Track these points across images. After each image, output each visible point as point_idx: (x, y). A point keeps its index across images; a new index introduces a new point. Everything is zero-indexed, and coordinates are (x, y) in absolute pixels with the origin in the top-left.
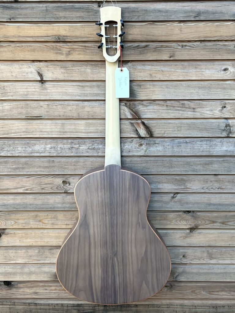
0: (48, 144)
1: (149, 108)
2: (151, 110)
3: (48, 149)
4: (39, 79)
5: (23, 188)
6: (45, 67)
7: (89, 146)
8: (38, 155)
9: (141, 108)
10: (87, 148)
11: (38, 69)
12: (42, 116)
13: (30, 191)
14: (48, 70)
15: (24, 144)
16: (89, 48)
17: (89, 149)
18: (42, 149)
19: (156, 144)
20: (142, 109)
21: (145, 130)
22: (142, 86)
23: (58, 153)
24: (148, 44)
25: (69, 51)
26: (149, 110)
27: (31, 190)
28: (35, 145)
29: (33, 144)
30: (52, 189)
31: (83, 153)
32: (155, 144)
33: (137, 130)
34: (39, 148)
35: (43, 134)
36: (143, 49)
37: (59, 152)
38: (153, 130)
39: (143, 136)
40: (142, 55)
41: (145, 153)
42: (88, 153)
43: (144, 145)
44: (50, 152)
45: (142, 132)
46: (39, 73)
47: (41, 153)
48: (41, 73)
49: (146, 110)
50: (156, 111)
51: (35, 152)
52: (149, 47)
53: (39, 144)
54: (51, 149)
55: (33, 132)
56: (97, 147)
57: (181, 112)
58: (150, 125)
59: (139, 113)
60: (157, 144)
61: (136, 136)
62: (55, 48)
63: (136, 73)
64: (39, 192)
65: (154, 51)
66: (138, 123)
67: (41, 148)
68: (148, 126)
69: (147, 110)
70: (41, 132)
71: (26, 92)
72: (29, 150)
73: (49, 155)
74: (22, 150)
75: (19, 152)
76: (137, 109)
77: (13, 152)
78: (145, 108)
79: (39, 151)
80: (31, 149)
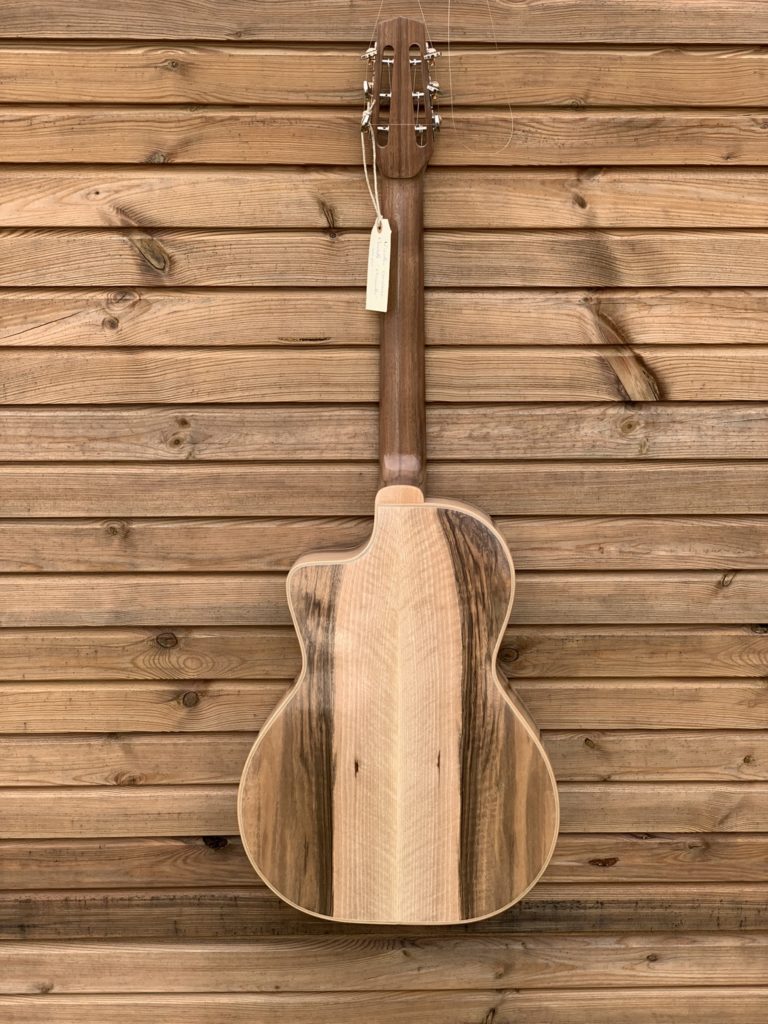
0: (345, 423)
1: (657, 311)
2: (664, 320)
3: (344, 439)
4: (323, 222)
5: (268, 559)
6: (342, 185)
7: (472, 430)
8: (315, 456)
9: (632, 312)
10: (466, 435)
11: (321, 192)
12: (329, 338)
14: (352, 197)
15: (273, 424)
16: (478, 128)
17: (470, 437)
18: (327, 440)
19: (676, 425)
20: (638, 314)
21: (644, 380)
24: (659, 115)
26: (656, 320)
28: (307, 426)
29: (299, 424)
31: (451, 450)
32: (671, 425)
33: (618, 381)
34: (316, 437)
35: (333, 393)
36: (646, 130)
38: (667, 380)
39: (638, 397)
40: (641, 150)
41: (641, 451)
42: (468, 449)
43: (638, 428)
44: (351, 449)
45: (635, 386)
46: (323, 205)
47: (322, 450)
48: (328, 204)
49: (646, 320)
50: (677, 321)
51: (306, 446)
52: (663, 124)
53: (318, 423)
54: (354, 437)
55: (300, 385)
56: (496, 432)
57: (754, 325)
58: (659, 366)
59: (625, 328)
60: (681, 422)
61: (616, 399)
63: (623, 204)
65: (677, 139)
66: (622, 360)
67: (323, 435)
68: (652, 366)
69: (651, 319)
70: (328, 384)
71: (283, 262)
72: (289, 442)
73: (346, 456)
74: (267, 441)
75: (257, 447)
76: (622, 316)
77: (240, 448)
78: (645, 313)
79: (317, 444)
80: (292, 440)
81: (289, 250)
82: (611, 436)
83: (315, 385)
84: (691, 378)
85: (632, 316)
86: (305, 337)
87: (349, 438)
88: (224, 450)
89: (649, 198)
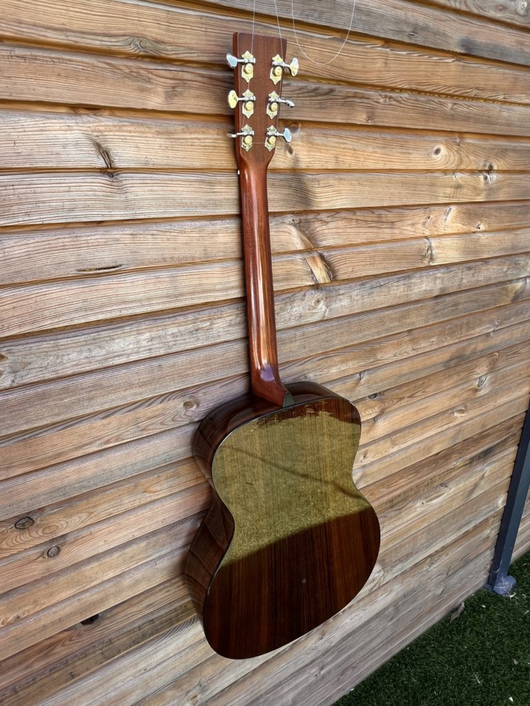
0: (143, 331)
1: (331, 225)
2: (334, 230)
3: (144, 343)
4: (101, 163)
8: (124, 360)
9: (318, 227)
11: (95, 134)
12: (121, 265)
13: (114, 442)
14: (124, 140)
15: (85, 343)
18: (131, 346)
19: (340, 296)
20: (321, 228)
21: (324, 270)
22: (321, 182)
23: (169, 347)
25: (173, 87)
26: (330, 231)
27: (116, 441)
28: (114, 339)
29: (108, 338)
30: (164, 425)
31: (219, 336)
32: (338, 297)
33: (312, 272)
34: (123, 346)
35: (130, 308)
36: (326, 97)
37: (170, 344)
38: (336, 268)
39: (322, 281)
40: (323, 111)
41: (324, 315)
42: (230, 333)
43: (322, 302)
44: (150, 349)
45: (321, 274)
46: (98, 147)
47: (129, 355)
49: (325, 231)
50: (340, 231)
51: (116, 354)
52: (335, 93)
53: (122, 335)
54: (151, 340)
55: (102, 306)
57: (375, 230)
59: (315, 238)
60: (342, 293)
62: (135, 74)
63: (314, 152)
64: (135, 438)
65: (342, 105)
66: (313, 259)
67: (127, 344)
68: (329, 261)
69: (328, 231)
71: (69, 200)
72: (100, 354)
73: (148, 355)
74: (82, 357)
75: (75, 363)
76: (312, 230)
77: (59, 368)
78: (324, 227)
79: (123, 351)
80: (104, 352)
81: (72, 189)
82: (309, 309)
83: (116, 304)
84: (347, 265)
85: (318, 229)
86: (100, 267)
87: (148, 342)
88: (44, 372)
89: (327, 148)
